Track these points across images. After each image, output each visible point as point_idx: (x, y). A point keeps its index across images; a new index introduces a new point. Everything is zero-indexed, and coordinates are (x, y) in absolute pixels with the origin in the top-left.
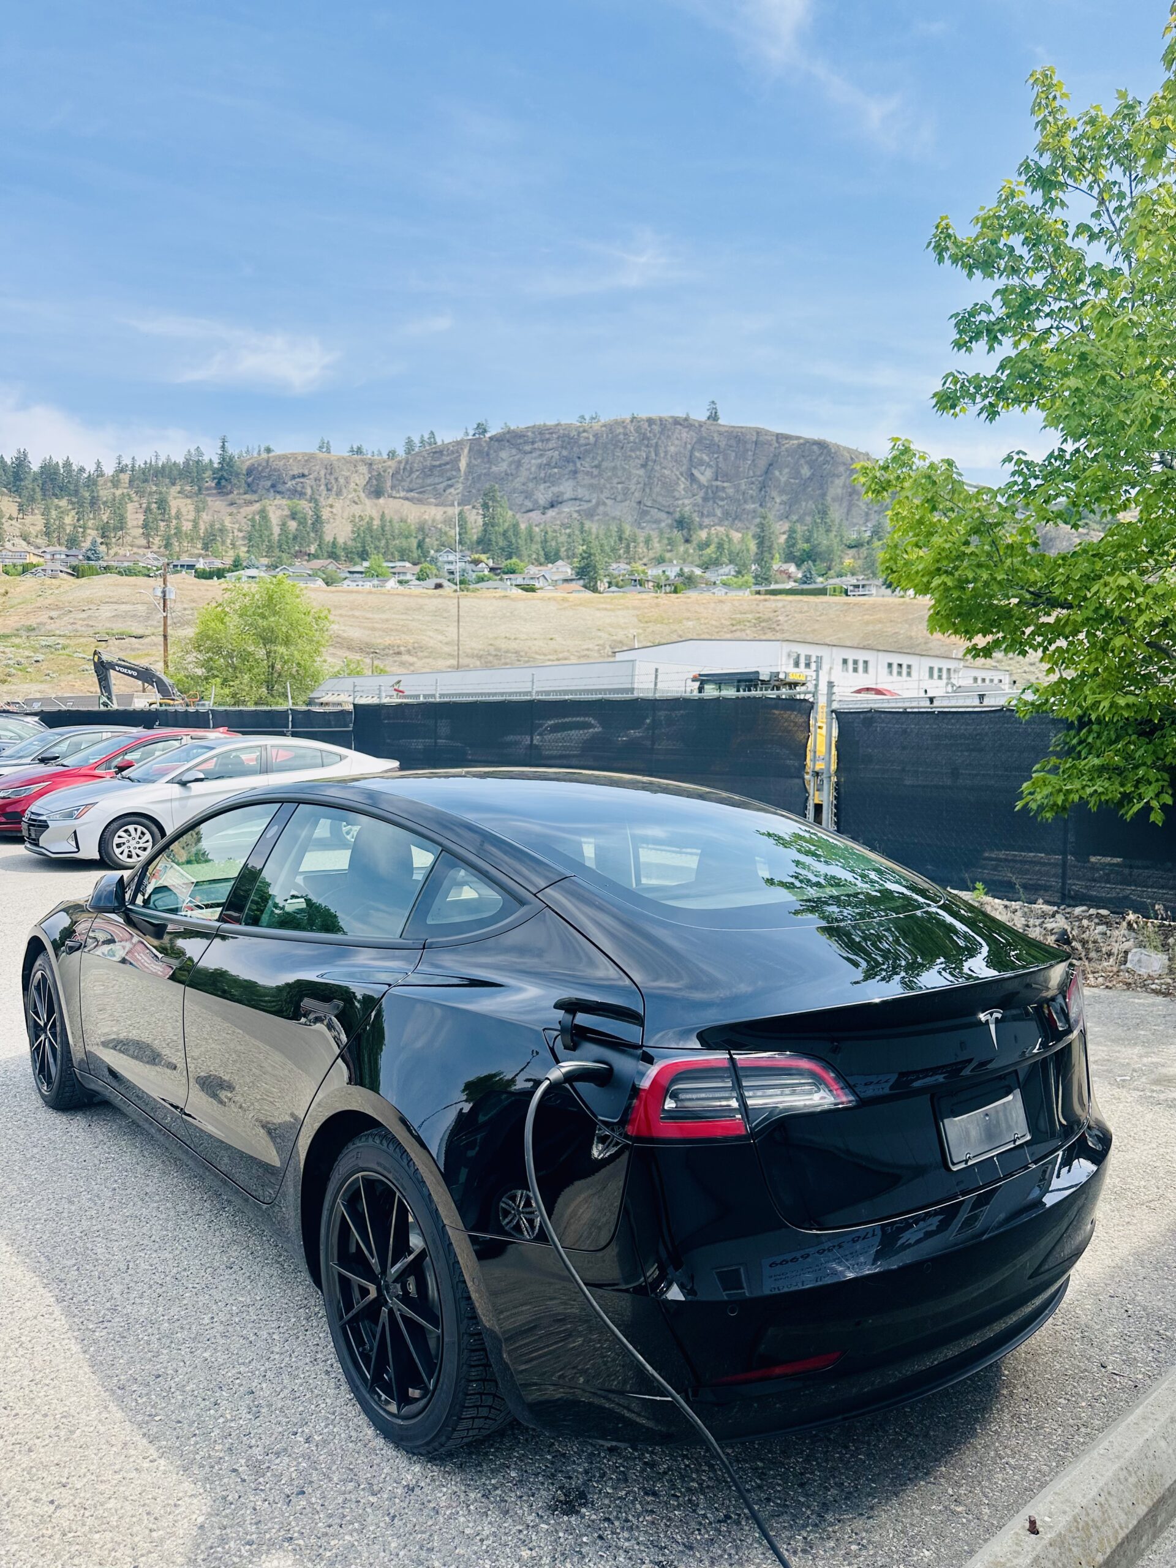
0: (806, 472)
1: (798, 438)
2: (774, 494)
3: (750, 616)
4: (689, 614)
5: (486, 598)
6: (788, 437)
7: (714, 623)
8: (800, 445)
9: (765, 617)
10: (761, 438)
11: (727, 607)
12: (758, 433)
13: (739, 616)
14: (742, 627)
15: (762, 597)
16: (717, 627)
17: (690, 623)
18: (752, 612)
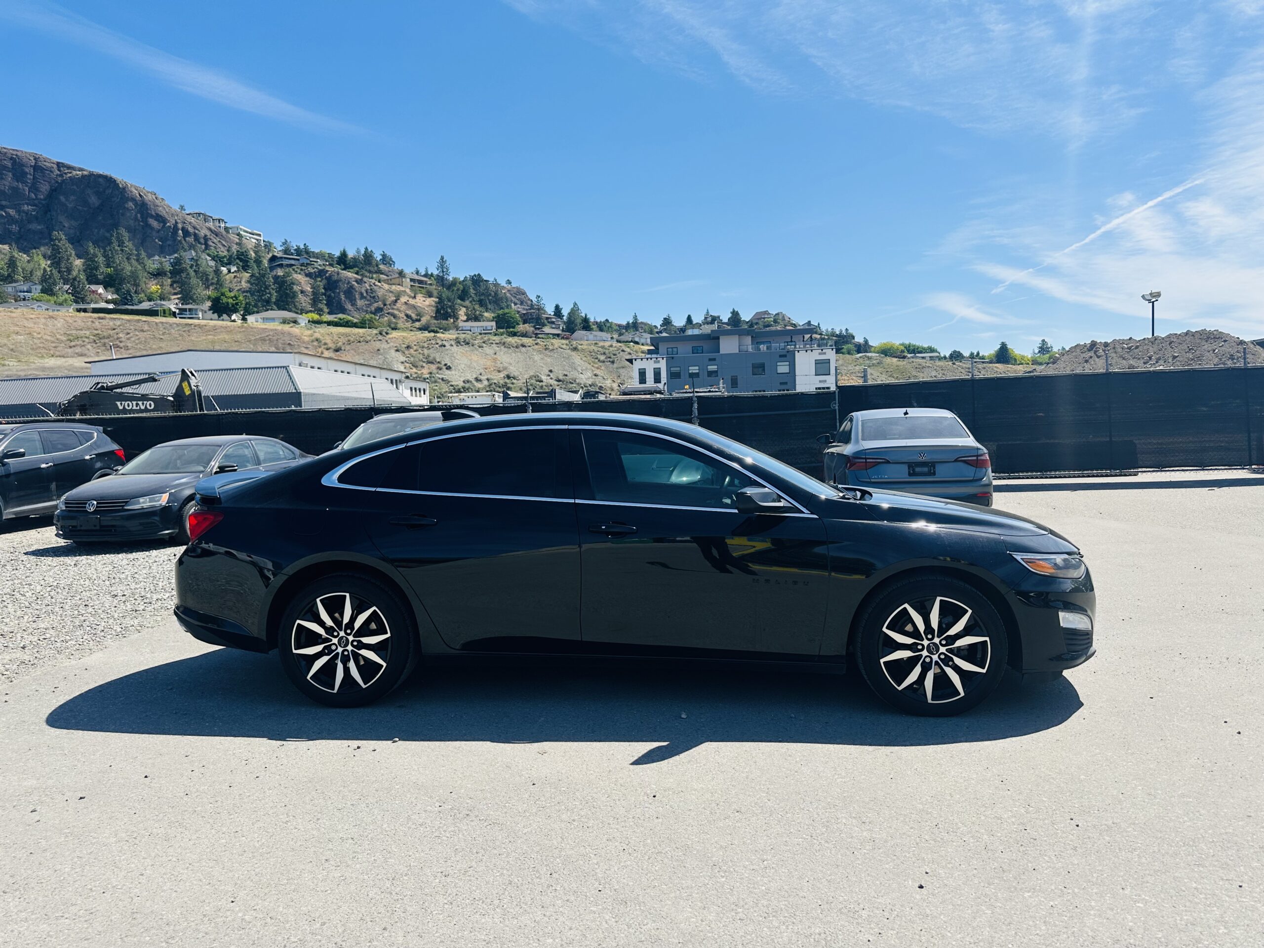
0: (94, 200)
1: (81, 170)
2: (62, 218)
3: (88, 333)
4: (17, 329)
6: (69, 167)
7: (49, 338)
8: (83, 176)
9: (105, 334)
10: (40, 164)
11: (60, 323)
12: (35, 159)
13: (74, 332)
14: (80, 342)
15: (96, 315)
16: (53, 342)
17: (20, 338)
18: (89, 329)
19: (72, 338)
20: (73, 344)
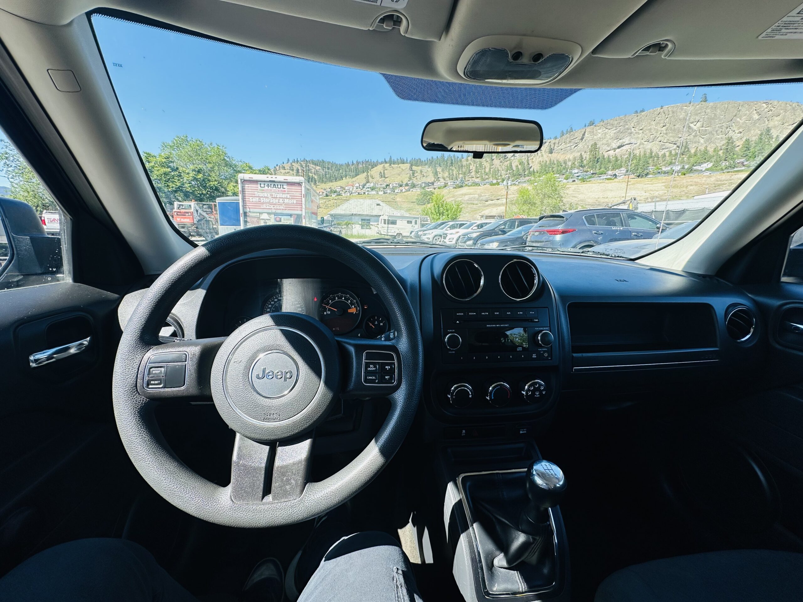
2: (734, 129)
4: (691, 183)
5: (595, 183)
11: (713, 179)
15: (733, 174)
17: (692, 187)
18: (726, 180)
19: (717, 185)
20: (717, 188)
